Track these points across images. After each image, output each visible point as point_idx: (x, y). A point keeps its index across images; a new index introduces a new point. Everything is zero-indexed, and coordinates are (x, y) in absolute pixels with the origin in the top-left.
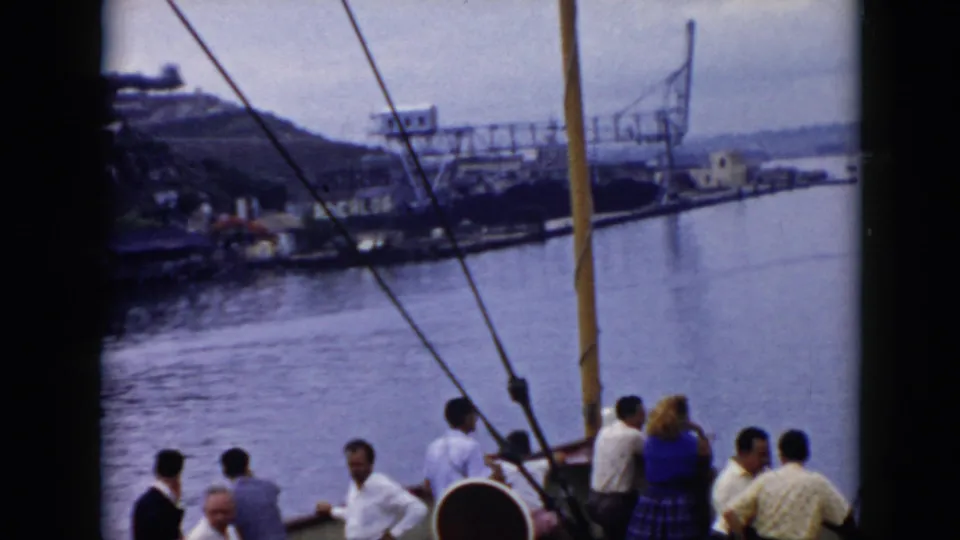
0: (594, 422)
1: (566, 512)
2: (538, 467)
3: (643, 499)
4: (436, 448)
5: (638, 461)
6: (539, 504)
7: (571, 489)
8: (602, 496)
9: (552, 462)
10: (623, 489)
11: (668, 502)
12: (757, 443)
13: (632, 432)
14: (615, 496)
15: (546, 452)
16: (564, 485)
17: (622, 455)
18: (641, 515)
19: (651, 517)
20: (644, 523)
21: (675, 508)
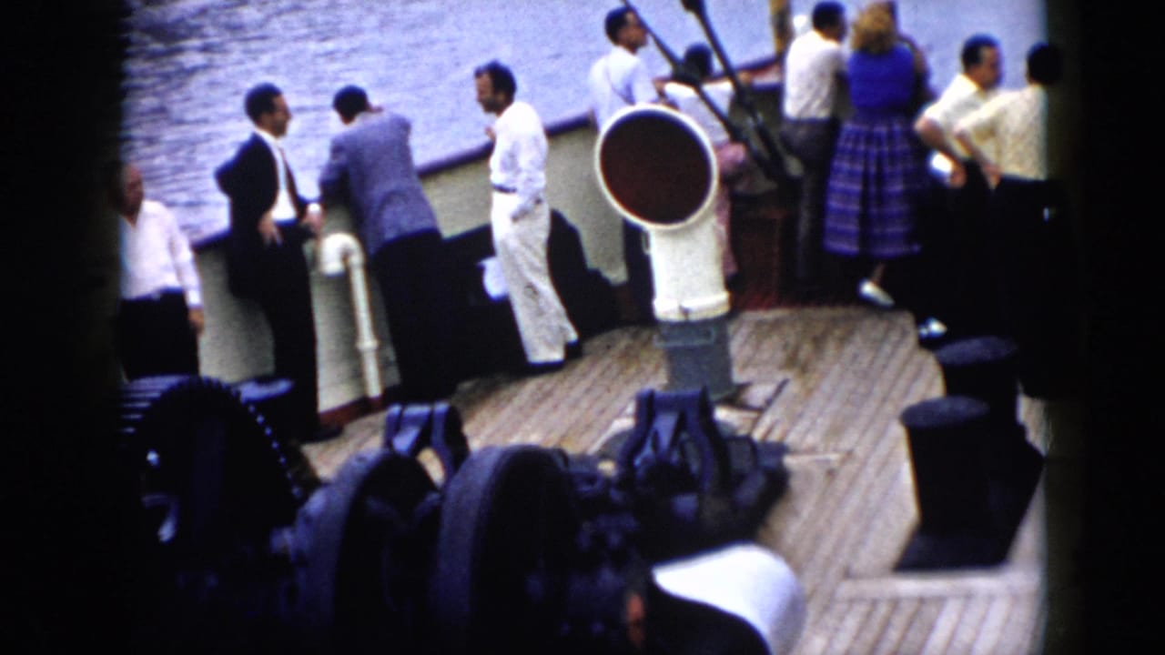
0: (784, 33)
1: (756, 144)
2: (721, 91)
3: (848, 126)
5: (842, 81)
6: (723, 136)
7: (760, 116)
8: (798, 123)
9: (736, 85)
10: (823, 114)
11: (882, 129)
12: (986, 53)
13: (830, 46)
14: (813, 123)
15: (729, 73)
16: (751, 110)
17: (821, 75)
18: (850, 145)
19: (862, 147)
20: (853, 155)
21: (891, 136)
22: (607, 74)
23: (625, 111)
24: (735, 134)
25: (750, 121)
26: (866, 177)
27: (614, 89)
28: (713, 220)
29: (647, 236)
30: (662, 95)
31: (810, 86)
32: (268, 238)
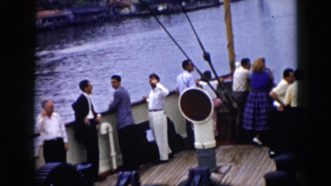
0: (233, 67)
1: (224, 99)
2: (214, 83)
3: (251, 94)
4: (179, 77)
5: (249, 81)
6: (215, 96)
7: (226, 91)
8: (236, 93)
10: (243, 90)
11: (259, 95)
12: (291, 73)
13: (246, 71)
14: (240, 93)
15: (217, 78)
16: (223, 89)
17: (243, 79)
18: (250, 99)
19: (253, 100)
20: (251, 102)
21: (262, 97)
22: (182, 78)
23: (187, 89)
24: (219, 96)
25: (223, 92)
26: (254, 109)
27: (184, 83)
28: (212, 120)
29: (193, 124)
30: (198, 85)
31: (239, 82)
32: (86, 124)
